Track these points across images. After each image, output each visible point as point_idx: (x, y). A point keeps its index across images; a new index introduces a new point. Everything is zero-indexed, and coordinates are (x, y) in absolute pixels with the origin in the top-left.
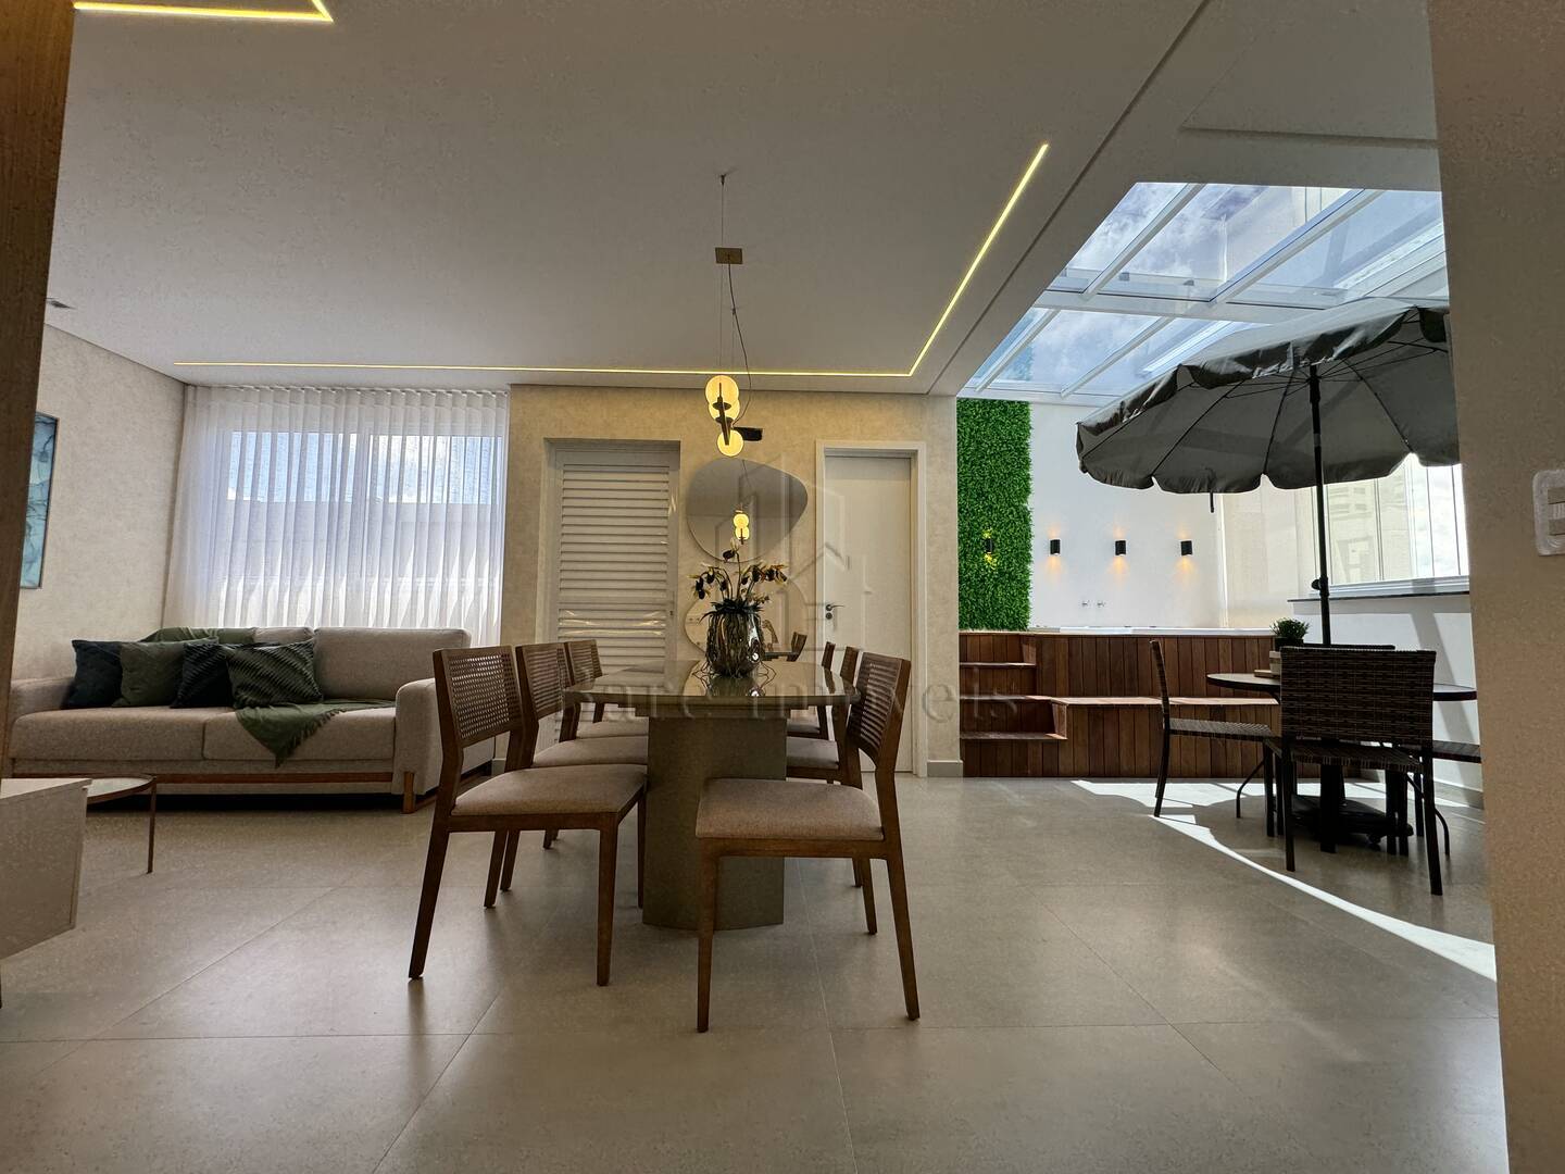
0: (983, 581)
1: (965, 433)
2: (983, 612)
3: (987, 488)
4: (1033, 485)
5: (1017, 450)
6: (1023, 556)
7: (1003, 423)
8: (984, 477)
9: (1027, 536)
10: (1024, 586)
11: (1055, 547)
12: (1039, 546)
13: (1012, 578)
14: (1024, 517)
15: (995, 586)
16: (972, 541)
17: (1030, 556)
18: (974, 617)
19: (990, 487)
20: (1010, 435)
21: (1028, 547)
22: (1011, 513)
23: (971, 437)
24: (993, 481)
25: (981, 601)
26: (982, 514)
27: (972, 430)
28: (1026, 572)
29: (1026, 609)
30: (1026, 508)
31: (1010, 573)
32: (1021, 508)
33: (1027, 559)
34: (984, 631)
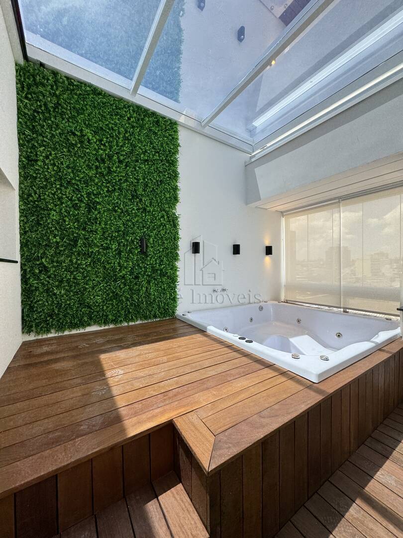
0: (137, 277)
1: (119, 133)
2: (137, 306)
3: (140, 191)
4: (181, 195)
5: (168, 161)
6: (173, 255)
7: (155, 133)
8: (138, 180)
9: (175, 238)
10: (173, 280)
11: (196, 248)
12: (184, 246)
13: (163, 275)
14: (173, 222)
15: (149, 282)
16: (127, 241)
17: (177, 255)
18: (129, 312)
19: (144, 190)
20: (162, 146)
21: (176, 247)
22: (163, 217)
23: (125, 138)
24: (146, 185)
25: (135, 297)
26: (136, 216)
27: (126, 132)
28: (174, 269)
29: (174, 300)
30: (174, 214)
31: (161, 270)
32: (170, 213)
33: (175, 257)
34: (139, 322)
